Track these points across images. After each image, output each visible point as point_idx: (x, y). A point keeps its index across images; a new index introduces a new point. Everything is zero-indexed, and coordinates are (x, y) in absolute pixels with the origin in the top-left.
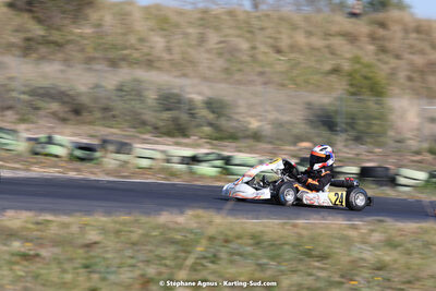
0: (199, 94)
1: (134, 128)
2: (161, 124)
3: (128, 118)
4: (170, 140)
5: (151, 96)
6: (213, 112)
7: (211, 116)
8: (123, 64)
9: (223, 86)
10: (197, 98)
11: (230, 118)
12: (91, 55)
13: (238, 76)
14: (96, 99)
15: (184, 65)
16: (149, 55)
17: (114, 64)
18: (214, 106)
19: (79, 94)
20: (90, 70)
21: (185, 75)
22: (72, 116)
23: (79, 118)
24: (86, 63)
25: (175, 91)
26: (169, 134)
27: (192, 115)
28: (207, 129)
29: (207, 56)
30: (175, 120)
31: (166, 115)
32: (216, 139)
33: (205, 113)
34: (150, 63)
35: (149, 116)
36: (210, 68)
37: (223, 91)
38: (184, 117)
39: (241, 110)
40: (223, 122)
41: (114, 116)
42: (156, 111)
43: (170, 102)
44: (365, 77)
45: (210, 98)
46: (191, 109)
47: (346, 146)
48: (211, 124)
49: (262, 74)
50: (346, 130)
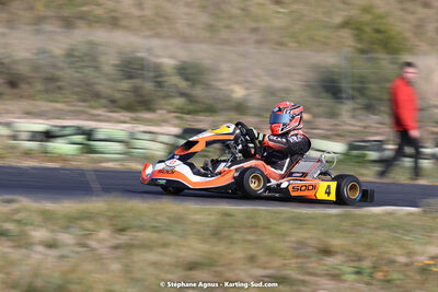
0: (172, 57)
1: (84, 101)
2: (118, 96)
3: (78, 89)
4: (126, 115)
5: (109, 62)
6: (187, 79)
7: (183, 85)
8: (80, 23)
9: (204, 47)
10: (168, 62)
11: (208, 86)
12: (42, 13)
13: (225, 34)
14: (36, 68)
15: (157, 23)
16: (115, 11)
17: (68, 23)
18: (189, 72)
19: (16, 62)
20: (38, 32)
21: (158, 35)
22: (6, 89)
23: (16, 91)
24: (34, 24)
25: (139, 55)
26: (129, 108)
27: (159, 84)
28: (179, 101)
29: (187, 10)
30: (136, 90)
31: (125, 85)
32: (188, 113)
33: (176, 80)
34: (114, 22)
35: (104, 86)
36: (189, 25)
37: (202, 53)
38: (149, 86)
39: (224, 75)
40: (198, 92)
41: (60, 88)
42: (114, 80)
43: (132, 68)
44: (378, 31)
45: (184, 62)
46: (158, 76)
47: (354, 117)
48: (183, 94)
49: (255, 30)
50: (353, 98)
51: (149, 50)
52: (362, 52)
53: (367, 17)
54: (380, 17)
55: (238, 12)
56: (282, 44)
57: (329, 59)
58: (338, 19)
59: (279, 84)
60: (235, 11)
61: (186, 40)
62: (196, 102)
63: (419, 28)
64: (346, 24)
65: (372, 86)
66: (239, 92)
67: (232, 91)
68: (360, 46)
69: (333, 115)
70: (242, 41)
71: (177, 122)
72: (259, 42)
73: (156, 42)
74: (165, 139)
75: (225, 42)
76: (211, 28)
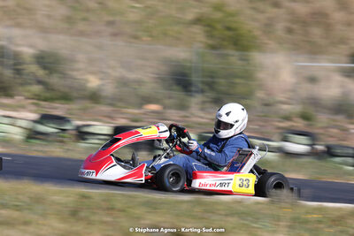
0: (31, 46)
6: (45, 68)
7: (41, 73)
9: (61, 37)
10: (27, 51)
11: (64, 76)
13: (81, 26)
18: (47, 61)
21: (18, 25)
27: (18, 72)
28: (36, 89)
32: (45, 100)
36: (49, 17)
37: (60, 43)
38: (8, 73)
39: (81, 66)
40: (55, 80)
44: (229, 29)
45: (42, 51)
46: (17, 63)
47: (202, 109)
48: (40, 82)
49: (110, 23)
50: (202, 91)
51: (10, 39)
52: (213, 47)
53: (218, 15)
54: (232, 15)
55: (96, 5)
56: (136, 37)
57: (181, 54)
58: (190, 16)
59: (132, 76)
60: (93, 5)
61: (44, 30)
62: (53, 90)
63: (268, 27)
64: (198, 21)
65: (222, 81)
66: (93, 82)
67: (87, 81)
68: (210, 42)
69: (182, 107)
70: (98, 33)
71: (34, 108)
72: (115, 35)
73: (16, 32)
74: (24, 124)
75: (82, 34)
76: (69, 20)
